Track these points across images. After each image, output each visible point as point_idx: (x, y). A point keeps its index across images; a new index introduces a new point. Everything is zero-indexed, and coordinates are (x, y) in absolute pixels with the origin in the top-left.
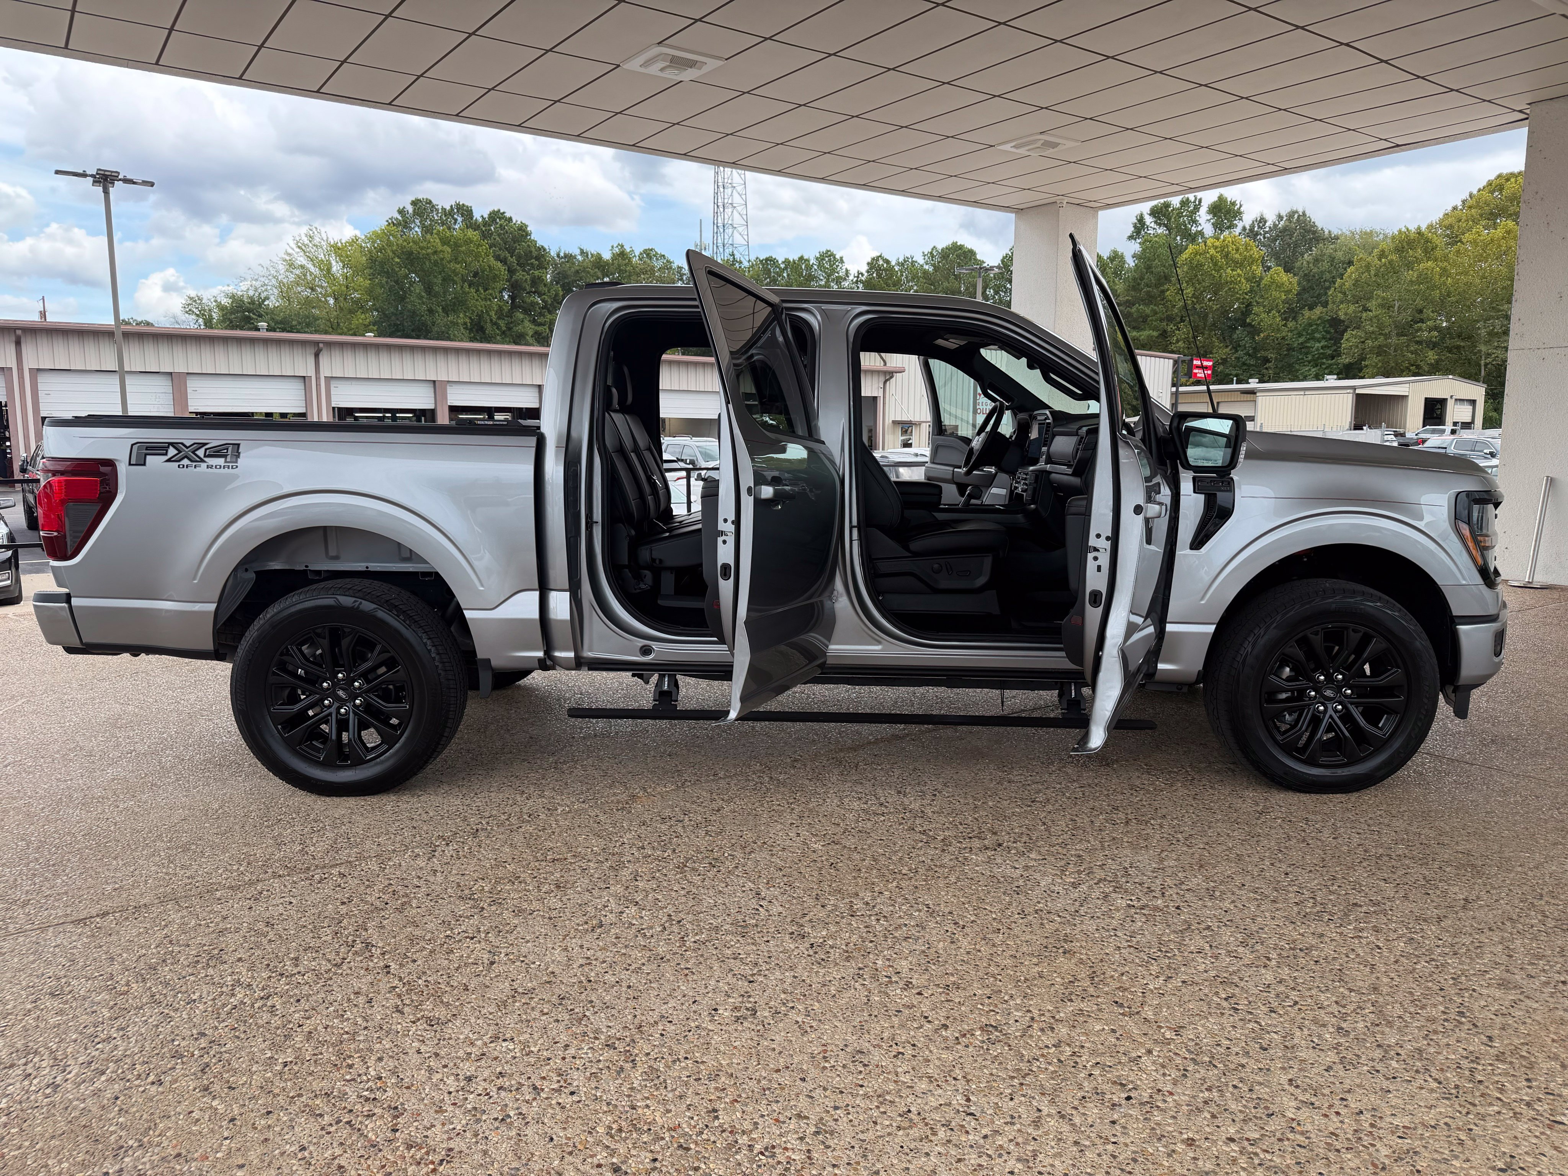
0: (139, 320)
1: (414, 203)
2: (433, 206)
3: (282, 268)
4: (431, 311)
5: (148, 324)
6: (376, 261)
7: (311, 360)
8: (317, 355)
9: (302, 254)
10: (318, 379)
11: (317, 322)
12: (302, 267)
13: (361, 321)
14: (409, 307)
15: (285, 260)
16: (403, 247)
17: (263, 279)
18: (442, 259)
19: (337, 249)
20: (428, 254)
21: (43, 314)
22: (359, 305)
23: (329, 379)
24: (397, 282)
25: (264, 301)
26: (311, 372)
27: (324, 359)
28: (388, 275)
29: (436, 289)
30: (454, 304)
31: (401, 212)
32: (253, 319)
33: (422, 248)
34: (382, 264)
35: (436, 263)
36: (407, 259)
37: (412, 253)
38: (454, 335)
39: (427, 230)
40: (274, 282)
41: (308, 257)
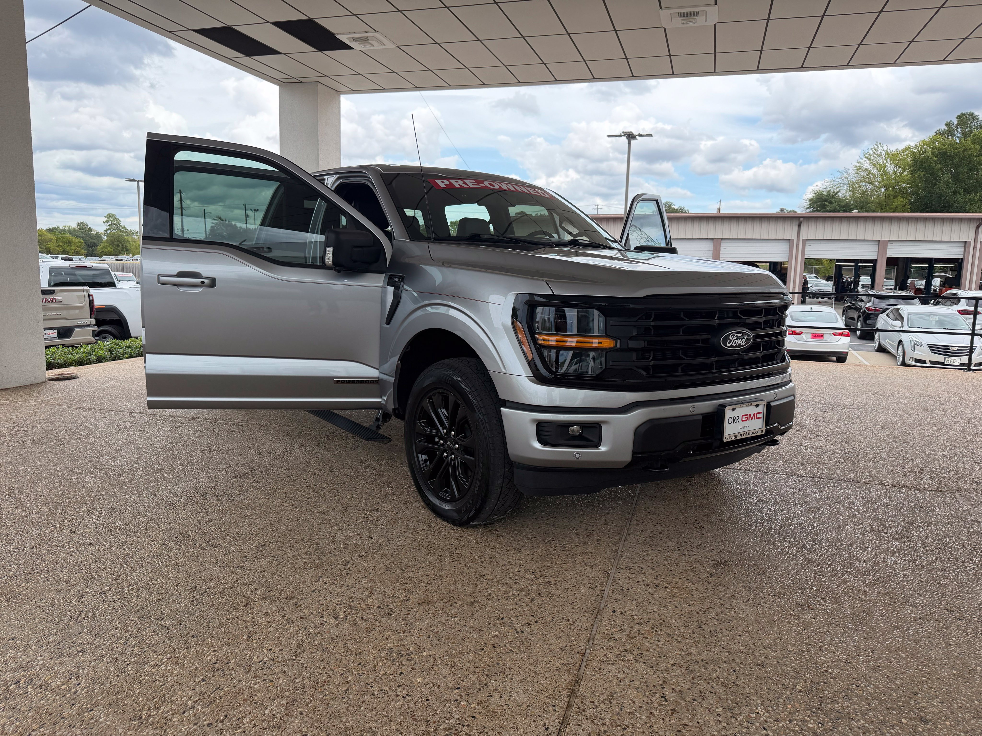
0: (789, 210)
1: (959, 117)
2: (974, 117)
3: (852, 171)
4: (955, 193)
5: (794, 212)
6: (917, 161)
7: (796, 228)
8: (799, 226)
9: (868, 161)
10: (798, 240)
11: (868, 205)
12: (866, 170)
13: (899, 203)
14: (937, 191)
15: (856, 167)
16: (939, 149)
17: (837, 180)
18: (970, 155)
19: (894, 157)
20: (958, 152)
21: (719, 209)
22: (903, 193)
23: (805, 241)
24: (931, 174)
25: (836, 194)
26: (794, 237)
27: (804, 228)
28: (925, 169)
29: (962, 176)
30: (975, 186)
31: (947, 125)
32: (826, 205)
33: (954, 149)
34: (922, 162)
35: (964, 158)
36: (942, 157)
37: (947, 153)
38: (970, 209)
39: (964, 134)
40: (845, 181)
41: (872, 163)
